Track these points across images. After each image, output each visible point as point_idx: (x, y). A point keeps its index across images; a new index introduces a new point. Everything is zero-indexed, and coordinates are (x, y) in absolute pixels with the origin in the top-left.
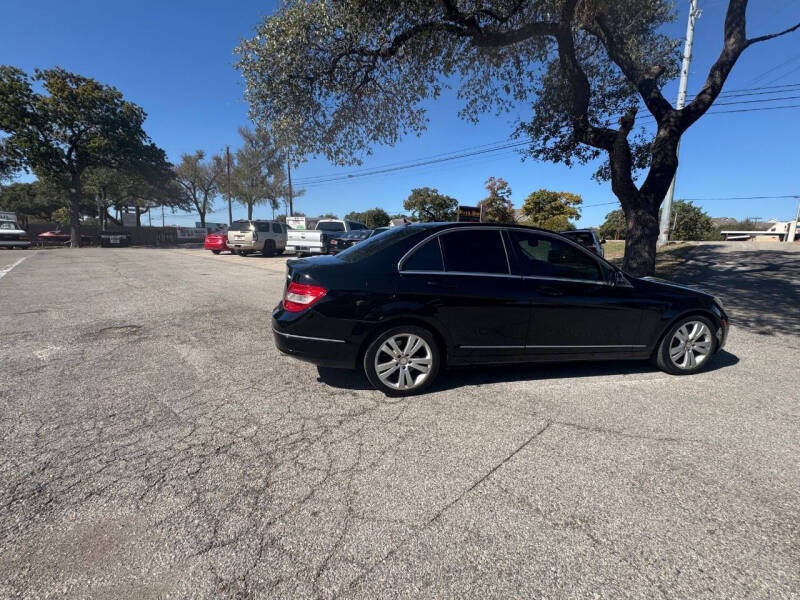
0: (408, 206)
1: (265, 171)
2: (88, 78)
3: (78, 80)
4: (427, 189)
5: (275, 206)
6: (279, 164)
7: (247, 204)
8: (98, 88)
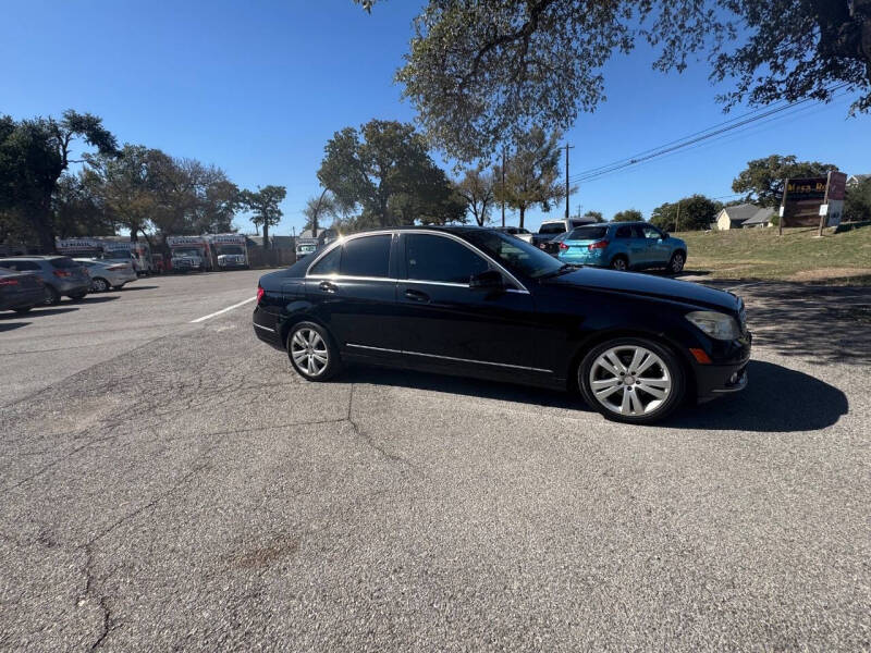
0: (738, 187)
1: (538, 172)
2: (392, 121)
3: (385, 125)
4: (776, 158)
5: (547, 208)
6: (554, 162)
7: (518, 211)
8: (396, 126)
